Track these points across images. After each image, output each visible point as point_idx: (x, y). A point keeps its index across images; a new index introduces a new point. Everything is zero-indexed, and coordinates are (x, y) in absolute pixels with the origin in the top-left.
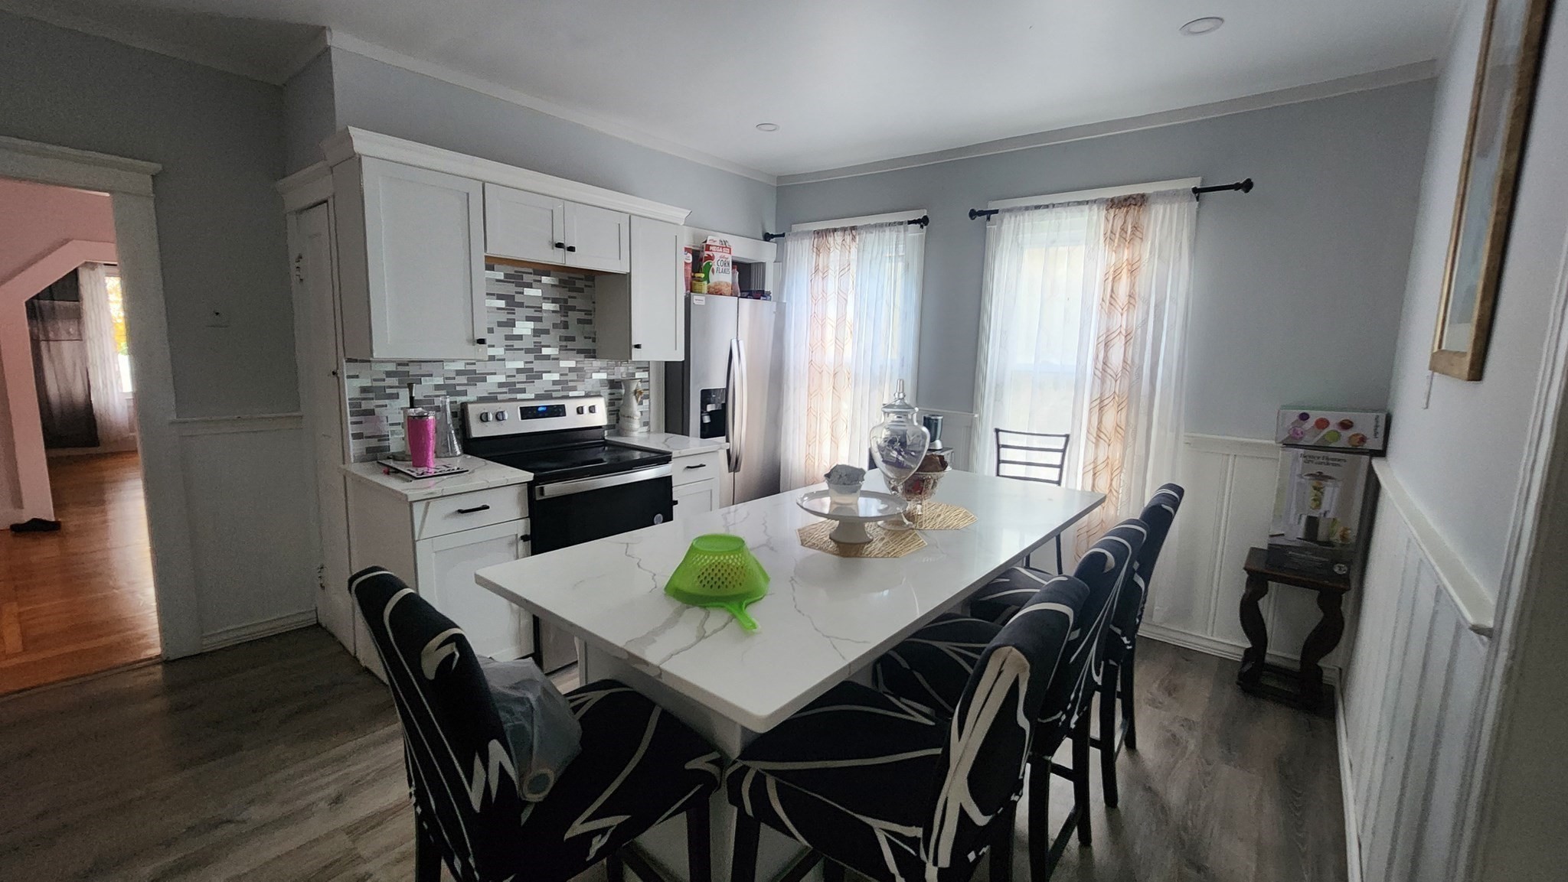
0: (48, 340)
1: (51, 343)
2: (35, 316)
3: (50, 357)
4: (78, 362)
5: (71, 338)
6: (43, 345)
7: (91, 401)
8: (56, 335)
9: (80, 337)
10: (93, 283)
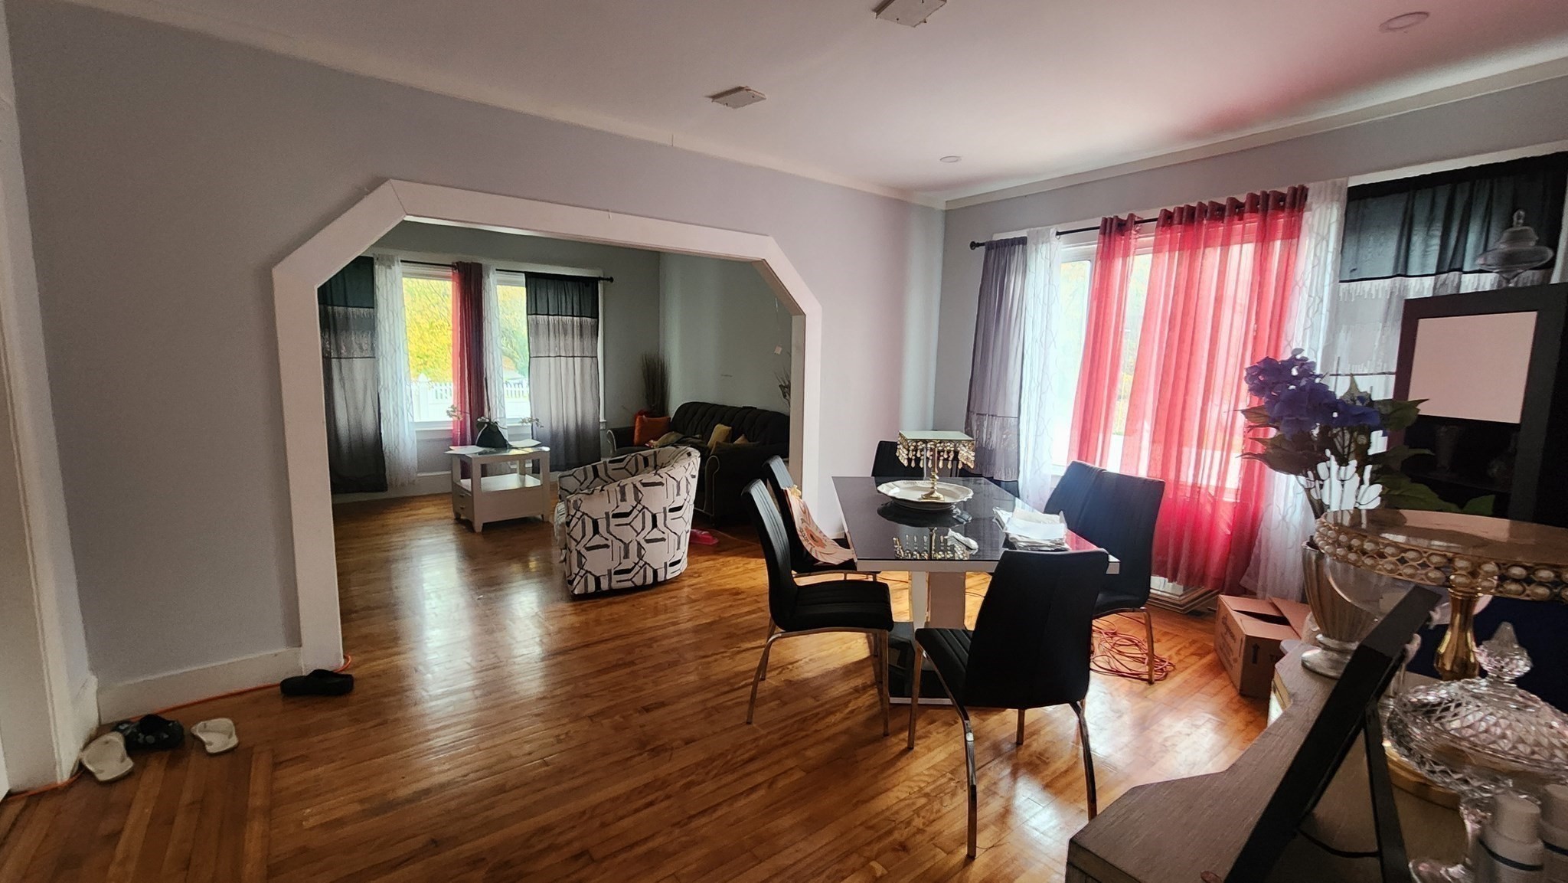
0: (339, 358)
1: (343, 361)
2: (329, 328)
3: (342, 379)
4: (370, 384)
5: (364, 354)
6: (334, 362)
7: (381, 434)
8: (348, 350)
9: (373, 355)
10: (389, 285)
